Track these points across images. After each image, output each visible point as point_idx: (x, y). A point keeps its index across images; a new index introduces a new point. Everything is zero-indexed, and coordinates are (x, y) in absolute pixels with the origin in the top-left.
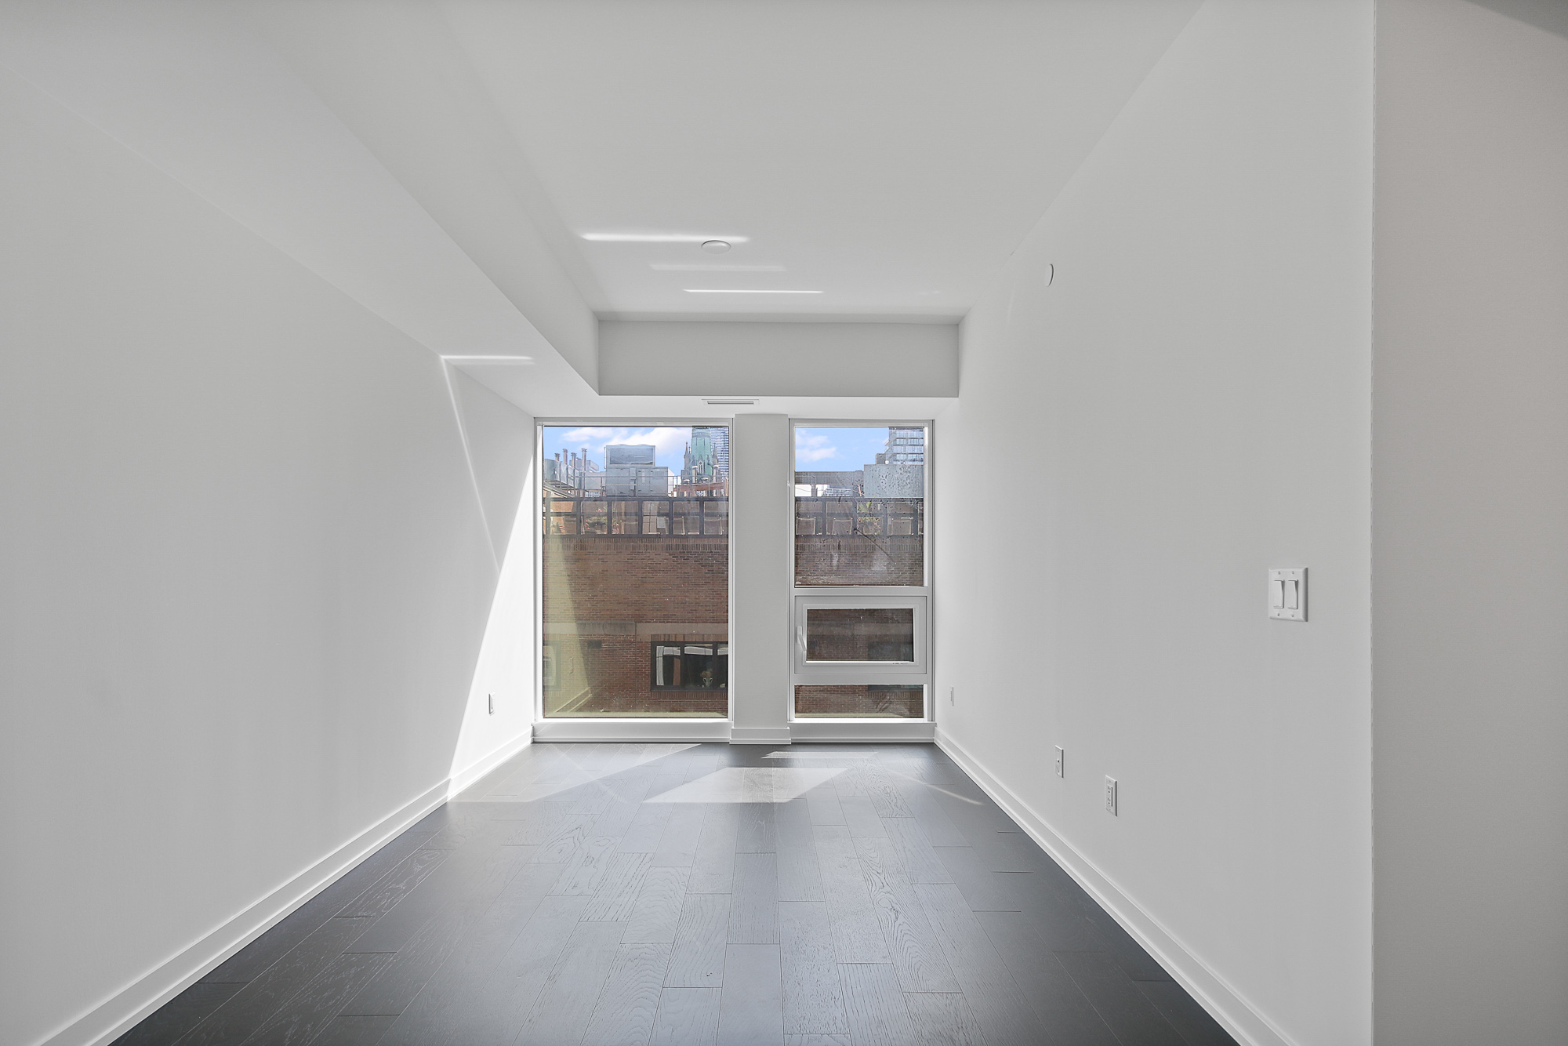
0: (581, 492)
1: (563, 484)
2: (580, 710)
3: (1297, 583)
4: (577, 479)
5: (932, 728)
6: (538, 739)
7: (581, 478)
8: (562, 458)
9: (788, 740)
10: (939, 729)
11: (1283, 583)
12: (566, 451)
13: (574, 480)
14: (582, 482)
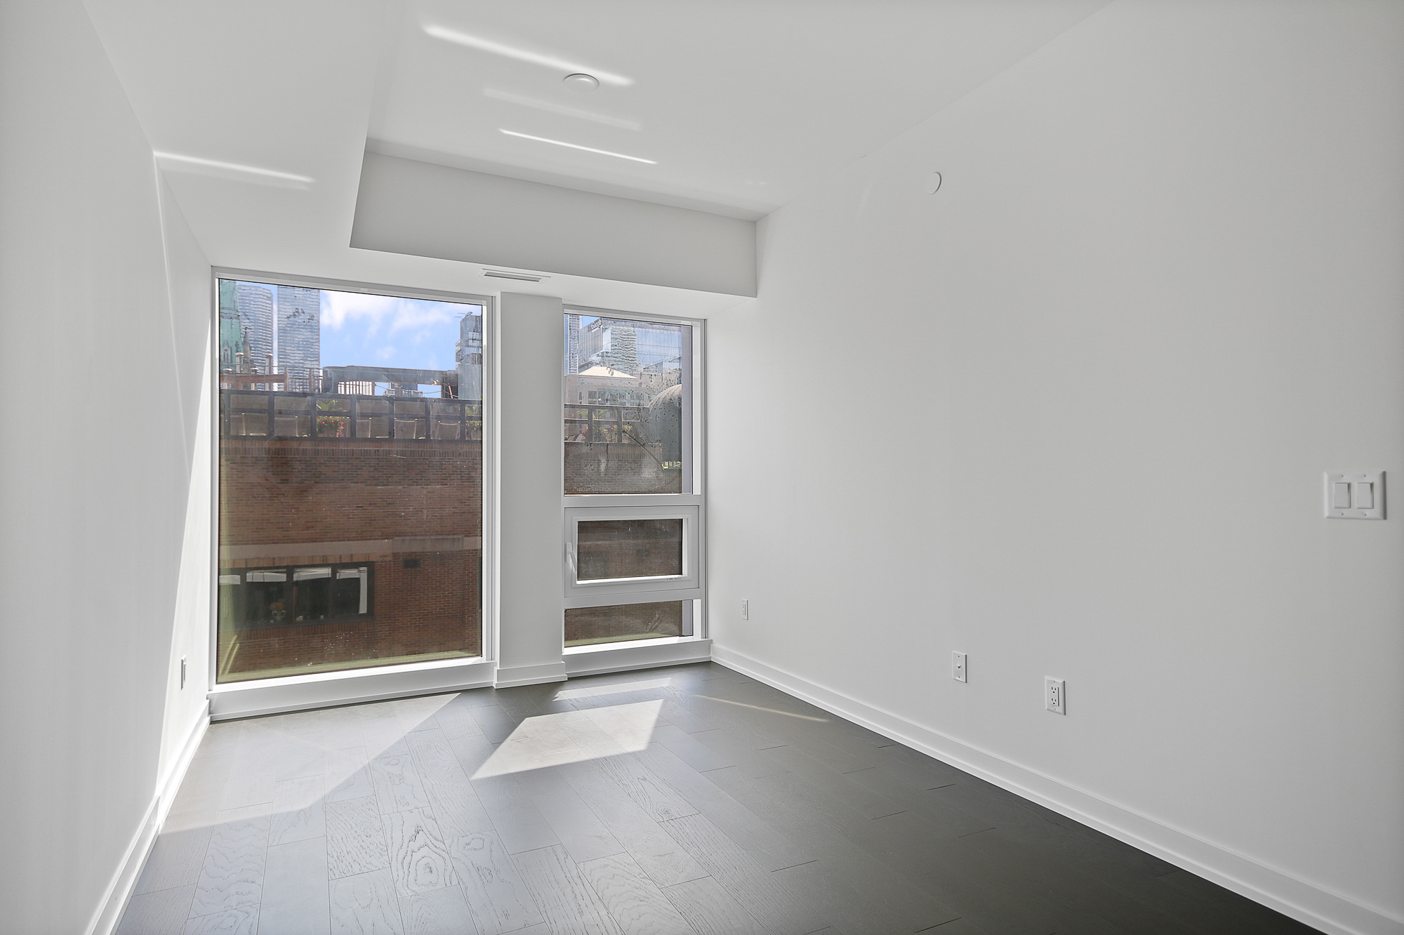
3: (1372, 485)
5: (707, 644)
6: (222, 714)
9: (562, 675)
11: (1349, 485)
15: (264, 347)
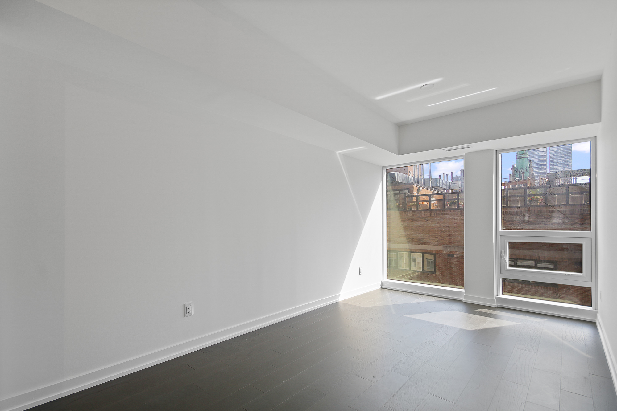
0: (450, 191)
1: (441, 188)
2: (408, 279)
4: (448, 185)
5: (595, 314)
6: (383, 287)
7: (449, 185)
8: (442, 177)
9: (495, 305)
10: (599, 316)
12: (444, 174)
13: (446, 186)
14: (450, 186)
15: (543, 166)
